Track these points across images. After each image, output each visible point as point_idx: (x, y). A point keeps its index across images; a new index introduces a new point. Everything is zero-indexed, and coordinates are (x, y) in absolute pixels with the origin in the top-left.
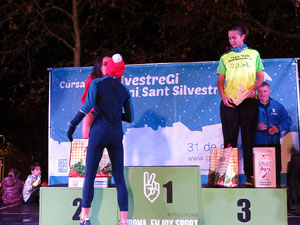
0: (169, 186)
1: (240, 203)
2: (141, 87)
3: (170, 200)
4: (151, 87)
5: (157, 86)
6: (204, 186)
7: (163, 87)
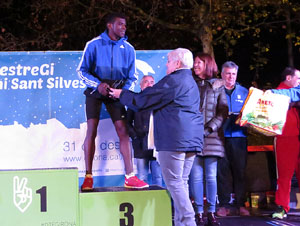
0: (43, 192)
1: (122, 208)
2: (10, 78)
3: (44, 208)
4: (21, 78)
5: (29, 77)
6: (83, 190)
7: (36, 78)
